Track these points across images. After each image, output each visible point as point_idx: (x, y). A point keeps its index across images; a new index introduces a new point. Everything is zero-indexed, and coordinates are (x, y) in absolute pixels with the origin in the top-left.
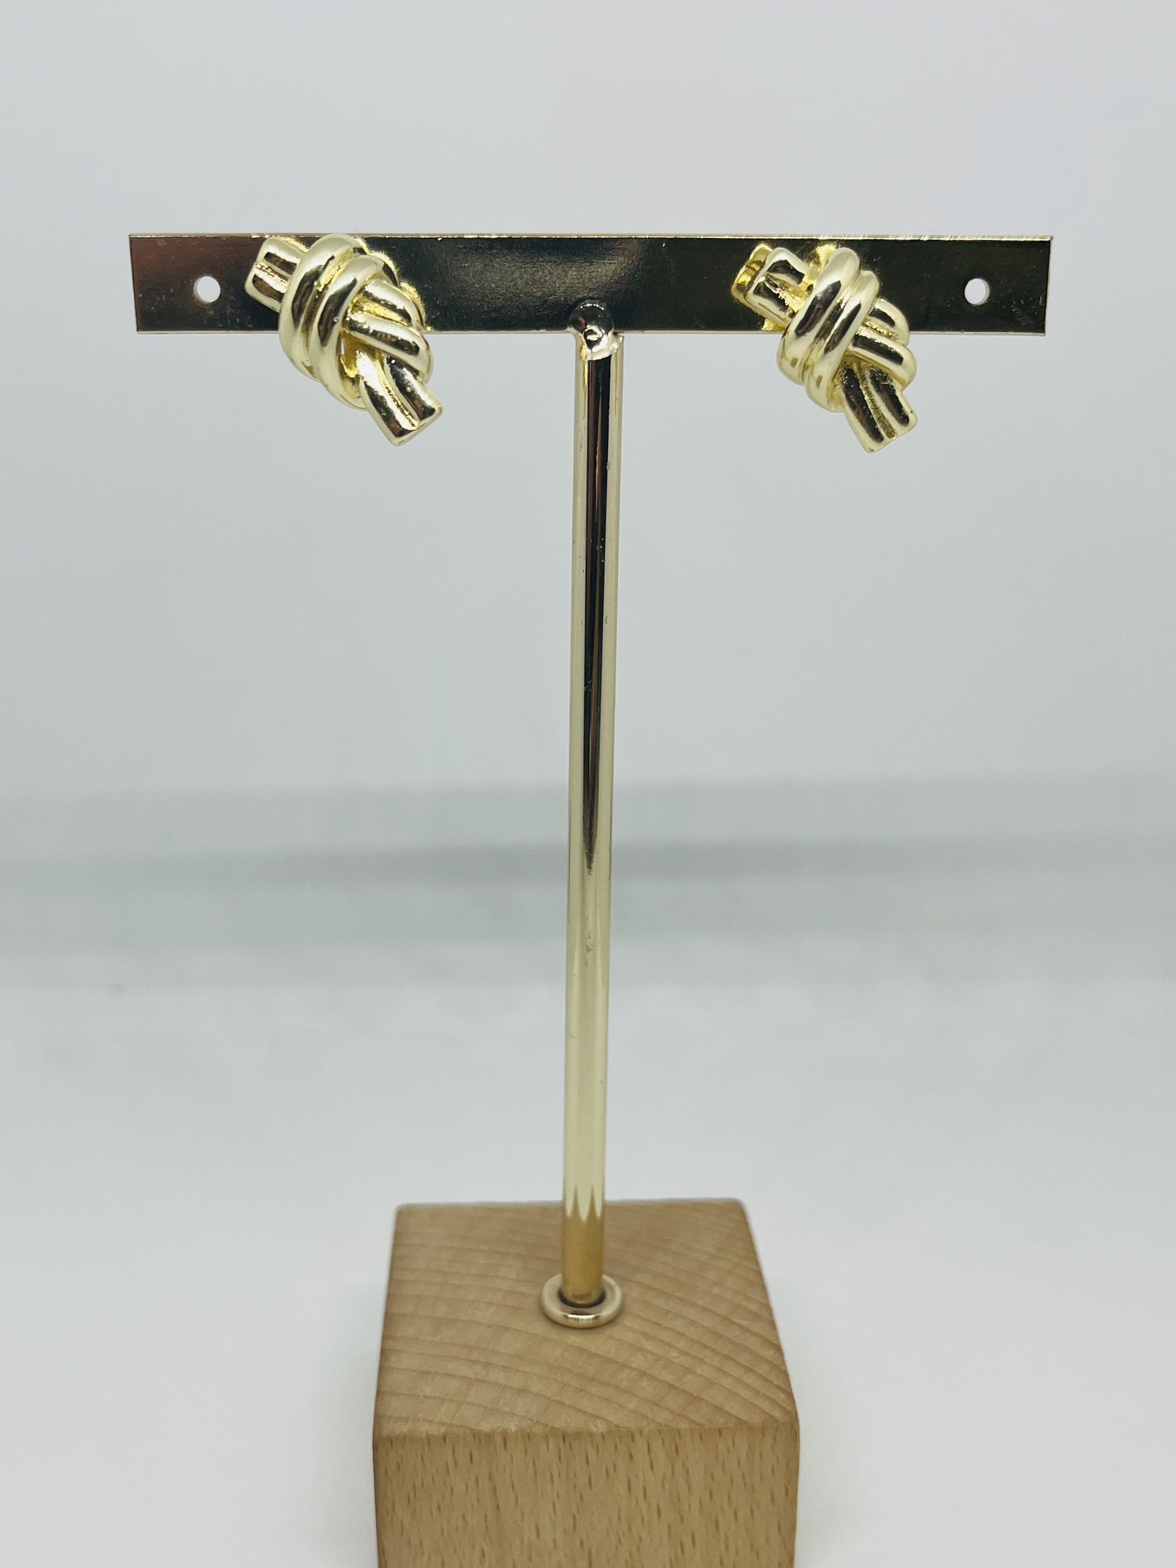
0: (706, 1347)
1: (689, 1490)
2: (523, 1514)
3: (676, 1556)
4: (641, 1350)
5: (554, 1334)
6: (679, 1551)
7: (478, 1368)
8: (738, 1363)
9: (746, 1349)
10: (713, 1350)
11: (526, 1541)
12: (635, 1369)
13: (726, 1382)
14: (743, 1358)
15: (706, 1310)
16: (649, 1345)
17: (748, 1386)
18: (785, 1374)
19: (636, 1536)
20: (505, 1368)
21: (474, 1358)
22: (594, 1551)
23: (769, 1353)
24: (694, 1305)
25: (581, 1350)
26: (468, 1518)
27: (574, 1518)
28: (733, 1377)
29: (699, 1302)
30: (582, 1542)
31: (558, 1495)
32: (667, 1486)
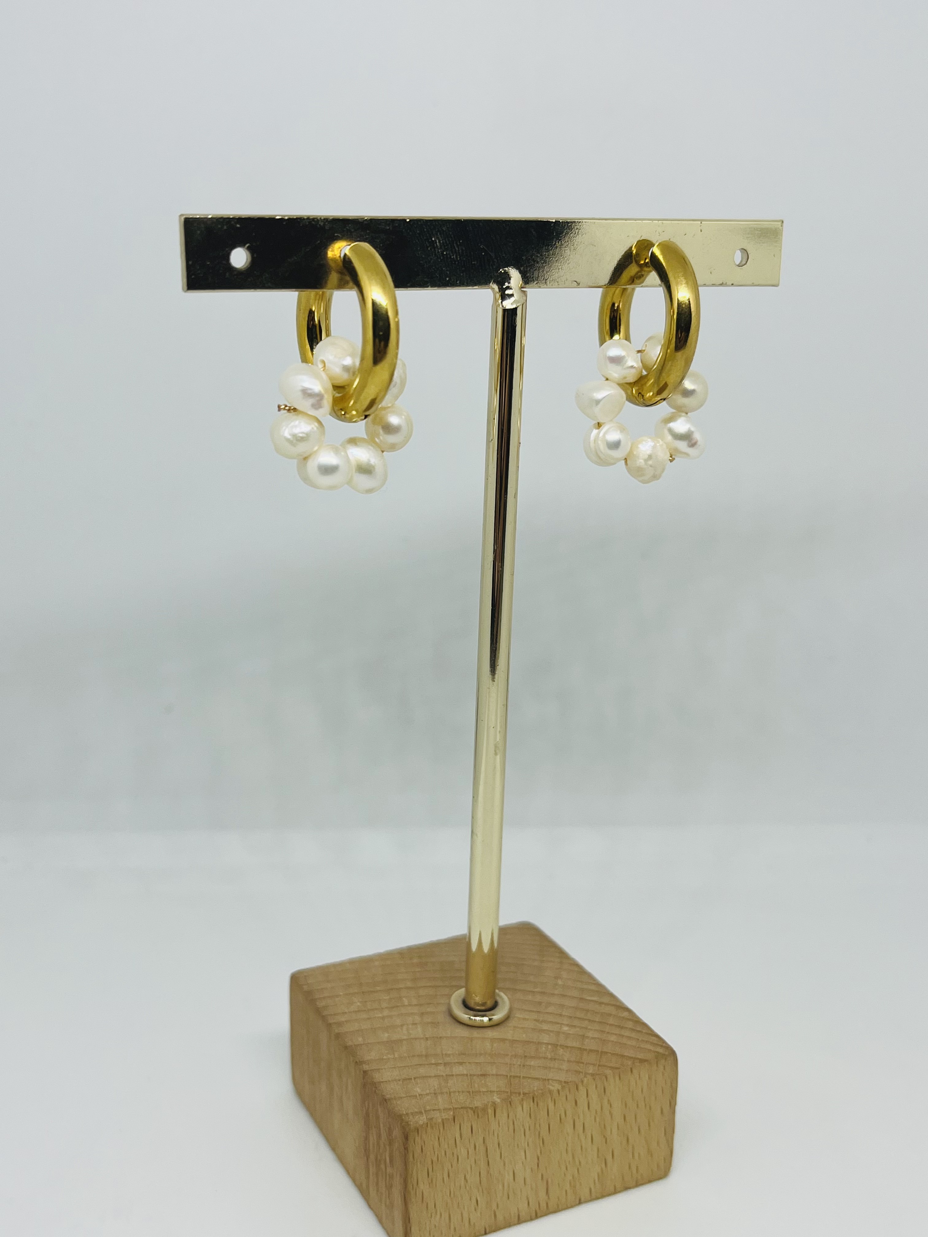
0: (583, 1019)
1: (612, 1117)
2: (504, 1165)
3: (602, 1169)
4: (542, 1031)
5: (476, 1033)
6: (603, 1166)
7: (441, 1068)
8: (611, 1025)
9: (610, 1015)
10: (589, 1020)
11: (506, 1184)
12: (548, 1044)
13: (613, 1038)
14: (611, 1021)
15: (563, 996)
16: (545, 1027)
17: (629, 1038)
18: (645, 1025)
19: (577, 1163)
20: (461, 1064)
21: (433, 1062)
22: (550, 1181)
23: (626, 1014)
24: (553, 994)
25: (503, 1040)
26: (468, 1177)
27: (538, 1159)
28: (616, 1034)
29: (556, 992)
30: (542, 1175)
31: (528, 1143)
32: (598, 1119)
